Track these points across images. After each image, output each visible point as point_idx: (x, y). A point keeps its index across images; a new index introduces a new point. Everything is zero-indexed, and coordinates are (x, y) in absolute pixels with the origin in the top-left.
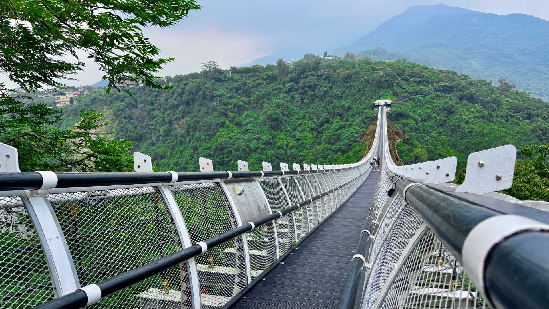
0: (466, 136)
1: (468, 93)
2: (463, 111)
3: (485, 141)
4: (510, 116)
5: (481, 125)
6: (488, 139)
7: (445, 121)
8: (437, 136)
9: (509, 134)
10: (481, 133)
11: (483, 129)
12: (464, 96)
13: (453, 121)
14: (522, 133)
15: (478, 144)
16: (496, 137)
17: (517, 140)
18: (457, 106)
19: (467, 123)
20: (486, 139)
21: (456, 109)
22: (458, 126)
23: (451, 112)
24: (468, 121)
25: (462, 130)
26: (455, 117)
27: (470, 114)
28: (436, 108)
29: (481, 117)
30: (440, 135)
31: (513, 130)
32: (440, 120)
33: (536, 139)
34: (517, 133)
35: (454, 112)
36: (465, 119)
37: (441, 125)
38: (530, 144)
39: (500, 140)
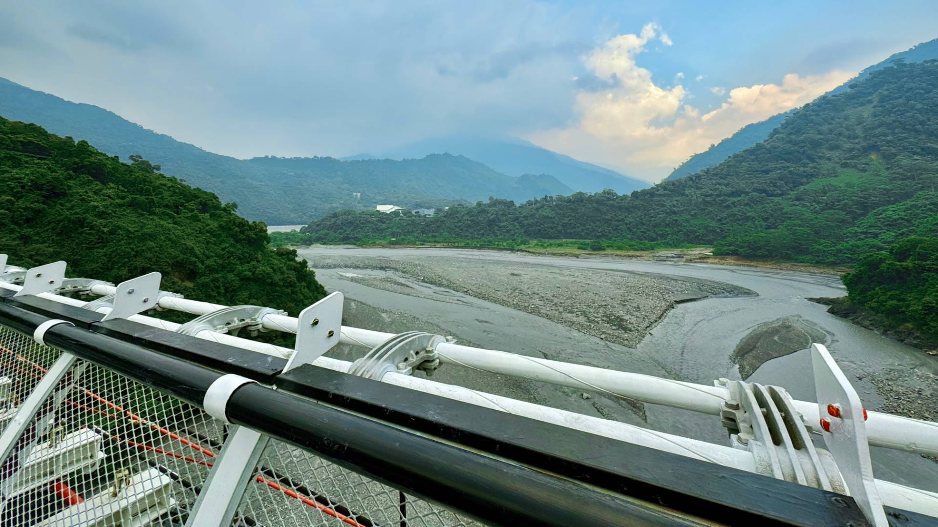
0: (102, 241)
1: (92, 163)
2: (86, 192)
3: (149, 249)
4: (181, 206)
5: (133, 219)
6: (154, 245)
7: (38, 212)
8: (18, 245)
9: (188, 235)
10: (139, 233)
11: (142, 227)
12: (82, 167)
13: (63, 211)
14: (208, 232)
15: (135, 256)
16: (170, 240)
17: (203, 243)
18: (71, 183)
19: (101, 215)
20: (151, 244)
21: (69, 189)
22: (80, 221)
23: (54, 193)
24: (103, 212)
25: (92, 228)
26: (69, 205)
27: (105, 200)
28: (13, 184)
29: (129, 206)
30: (25, 243)
31: (192, 228)
32: (26, 209)
33: (232, 241)
34: (200, 233)
35: (64, 194)
36: (97, 207)
37: (28, 220)
38: (223, 249)
39: (176, 244)
